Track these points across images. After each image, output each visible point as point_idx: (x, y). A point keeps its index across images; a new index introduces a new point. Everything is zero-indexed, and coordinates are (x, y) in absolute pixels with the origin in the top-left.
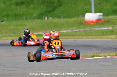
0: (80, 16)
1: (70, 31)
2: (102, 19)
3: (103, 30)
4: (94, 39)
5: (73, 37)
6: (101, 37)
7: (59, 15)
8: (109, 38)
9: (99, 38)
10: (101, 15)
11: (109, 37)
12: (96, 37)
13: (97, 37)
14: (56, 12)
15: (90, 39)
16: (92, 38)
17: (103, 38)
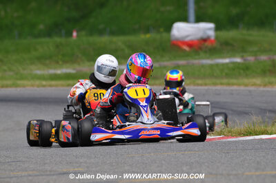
2: (213, 38)
3: (223, 64)
4: (210, 88)
7: (101, 26)
9: (221, 84)
10: (210, 29)
11: (246, 81)
12: (214, 80)
14: (92, 20)
15: (200, 88)
17: (233, 84)
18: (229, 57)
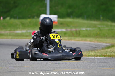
0: (36, 17)
1: (24, 31)
2: (56, 21)
5: (27, 38)
7: (15, 16)
18: (61, 29)
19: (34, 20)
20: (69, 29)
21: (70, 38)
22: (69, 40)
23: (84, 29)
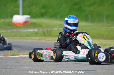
3: (29, 32)
6: (25, 38)
8: (33, 40)
13: (22, 38)
16: (17, 39)
19: (7, 20)
20: (41, 29)
21: (41, 38)
22: (39, 40)
23: (56, 29)
